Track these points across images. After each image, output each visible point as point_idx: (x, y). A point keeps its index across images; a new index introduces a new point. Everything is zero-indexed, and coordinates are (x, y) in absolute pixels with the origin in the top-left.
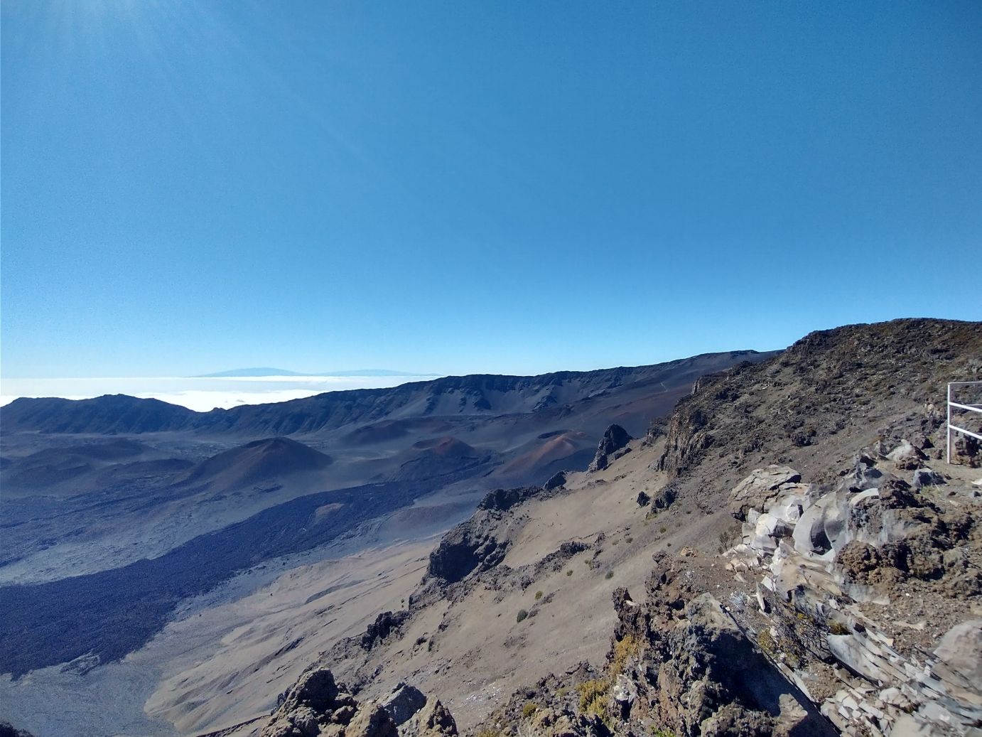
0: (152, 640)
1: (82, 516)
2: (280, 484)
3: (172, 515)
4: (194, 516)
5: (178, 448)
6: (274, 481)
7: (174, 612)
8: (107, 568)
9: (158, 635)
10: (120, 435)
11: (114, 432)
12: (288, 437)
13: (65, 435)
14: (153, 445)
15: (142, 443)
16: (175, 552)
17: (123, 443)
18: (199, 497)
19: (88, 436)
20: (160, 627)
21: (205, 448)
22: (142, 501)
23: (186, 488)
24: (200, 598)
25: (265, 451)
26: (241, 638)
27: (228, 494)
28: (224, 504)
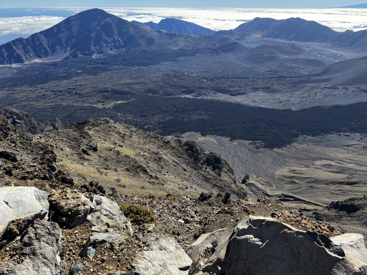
0: (286, 147)
1: (270, 81)
3: (307, 91)
4: (318, 94)
5: (320, 54)
7: (298, 139)
8: (275, 108)
9: (288, 146)
10: (293, 42)
11: (290, 40)
13: (271, 39)
14: (307, 50)
15: (302, 48)
16: (304, 110)
17: (293, 46)
18: (322, 85)
19: (280, 40)
20: (290, 143)
21: (335, 56)
22: (296, 80)
23: (317, 78)
24: (310, 138)
26: (325, 166)
27: (340, 87)
28: (336, 92)
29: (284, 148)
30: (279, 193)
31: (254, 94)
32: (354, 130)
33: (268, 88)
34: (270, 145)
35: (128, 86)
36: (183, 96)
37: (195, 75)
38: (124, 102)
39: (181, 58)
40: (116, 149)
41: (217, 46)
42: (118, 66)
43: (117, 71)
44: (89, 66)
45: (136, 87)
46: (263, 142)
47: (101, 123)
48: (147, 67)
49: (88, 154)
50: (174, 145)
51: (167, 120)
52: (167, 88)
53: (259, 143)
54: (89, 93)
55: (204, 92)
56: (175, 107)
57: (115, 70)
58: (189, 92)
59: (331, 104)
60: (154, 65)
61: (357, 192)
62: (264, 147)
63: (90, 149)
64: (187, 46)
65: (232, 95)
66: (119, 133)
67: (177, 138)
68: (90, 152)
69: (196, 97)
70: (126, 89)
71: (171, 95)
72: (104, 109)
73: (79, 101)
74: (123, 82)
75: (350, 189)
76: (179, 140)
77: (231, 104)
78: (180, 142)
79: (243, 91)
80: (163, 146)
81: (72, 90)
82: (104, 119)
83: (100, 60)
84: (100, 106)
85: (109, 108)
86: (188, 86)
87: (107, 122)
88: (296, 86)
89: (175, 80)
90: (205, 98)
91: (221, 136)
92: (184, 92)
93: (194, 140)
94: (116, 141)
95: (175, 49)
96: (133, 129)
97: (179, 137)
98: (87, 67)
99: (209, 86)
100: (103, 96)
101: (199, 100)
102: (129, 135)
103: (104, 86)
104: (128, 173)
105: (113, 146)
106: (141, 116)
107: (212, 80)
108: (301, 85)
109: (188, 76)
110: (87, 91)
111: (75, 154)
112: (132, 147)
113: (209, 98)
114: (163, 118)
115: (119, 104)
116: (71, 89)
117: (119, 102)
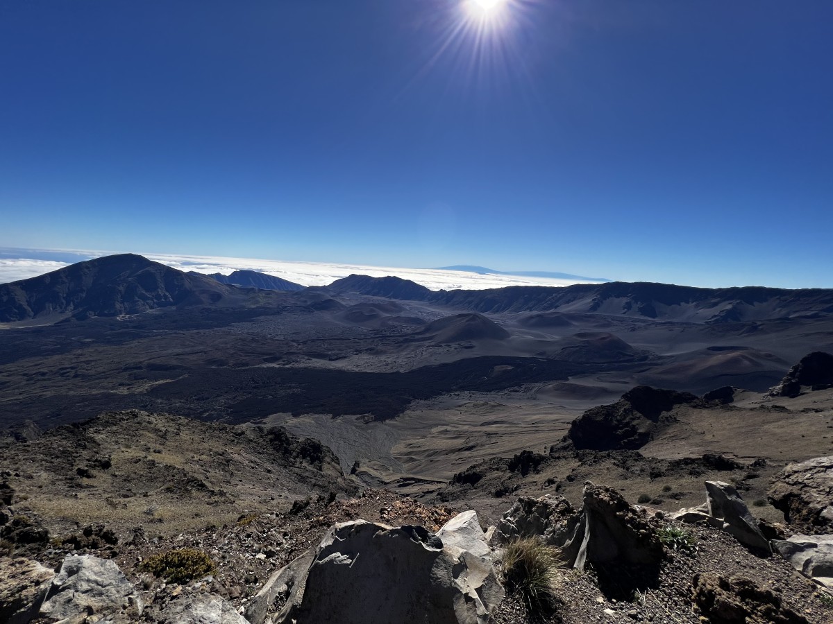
0: (399, 416)
1: (373, 341)
2: (474, 344)
3: (413, 351)
4: (424, 353)
6: (470, 342)
7: (410, 405)
8: (382, 372)
9: (401, 415)
10: (393, 300)
11: (390, 298)
12: (482, 314)
13: (370, 296)
14: (408, 308)
15: (402, 306)
16: (412, 372)
17: (394, 305)
18: (427, 343)
19: (379, 298)
20: (403, 412)
21: (433, 314)
22: (401, 339)
23: (420, 336)
24: (422, 402)
25: (468, 321)
26: (441, 432)
27: (443, 345)
28: (440, 350)
29: (397, 418)
30: (397, 477)
31: (357, 357)
32: (462, 389)
33: (371, 349)
34: (381, 417)
35: (177, 358)
36: (265, 366)
37: (282, 338)
38: (169, 381)
39: (262, 318)
40: (150, 458)
41: (309, 303)
42: (161, 331)
43: (159, 337)
44: (109, 332)
45: (191, 358)
46: (372, 414)
47: (122, 418)
48: (211, 330)
49: (89, 477)
50: (252, 436)
51: (241, 401)
52: (241, 356)
53: (368, 416)
54: (104, 372)
55: (294, 359)
56: (253, 381)
57: (157, 336)
58: (274, 360)
59: (438, 363)
60: (222, 327)
61: (476, 457)
62: (375, 421)
63: (94, 467)
64: (269, 303)
65: (330, 360)
66: (156, 431)
67: (256, 426)
68: (93, 472)
69: (284, 365)
70: (174, 362)
71: (247, 365)
72: (132, 395)
73: (81, 387)
74: (170, 351)
75: (470, 455)
76: (259, 427)
77: (330, 371)
78: (261, 430)
79: (343, 355)
80: (233, 441)
81: (68, 370)
82: (129, 411)
83: (131, 322)
84: (124, 391)
85: (141, 394)
86: (272, 352)
87: (135, 416)
88: (401, 346)
89: (253, 345)
90: (296, 365)
91: (320, 413)
92: (266, 361)
93: (282, 425)
94: (149, 445)
95: (253, 306)
96: (183, 420)
97: (260, 422)
98: (105, 333)
99: (301, 351)
100: (130, 375)
101: (288, 369)
102: (176, 431)
103: (134, 361)
104: (169, 495)
105: (142, 454)
106: (198, 399)
107: (304, 343)
108: (406, 345)
109: (271, 339)
110: (101, 369)
111: (61, 480)
112: (180, 450)
113: (302, 365)
114: (235, 398)
115: (159, 385)
116: (66, 368)
117: (161, 382)
